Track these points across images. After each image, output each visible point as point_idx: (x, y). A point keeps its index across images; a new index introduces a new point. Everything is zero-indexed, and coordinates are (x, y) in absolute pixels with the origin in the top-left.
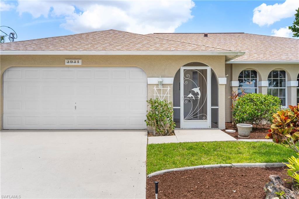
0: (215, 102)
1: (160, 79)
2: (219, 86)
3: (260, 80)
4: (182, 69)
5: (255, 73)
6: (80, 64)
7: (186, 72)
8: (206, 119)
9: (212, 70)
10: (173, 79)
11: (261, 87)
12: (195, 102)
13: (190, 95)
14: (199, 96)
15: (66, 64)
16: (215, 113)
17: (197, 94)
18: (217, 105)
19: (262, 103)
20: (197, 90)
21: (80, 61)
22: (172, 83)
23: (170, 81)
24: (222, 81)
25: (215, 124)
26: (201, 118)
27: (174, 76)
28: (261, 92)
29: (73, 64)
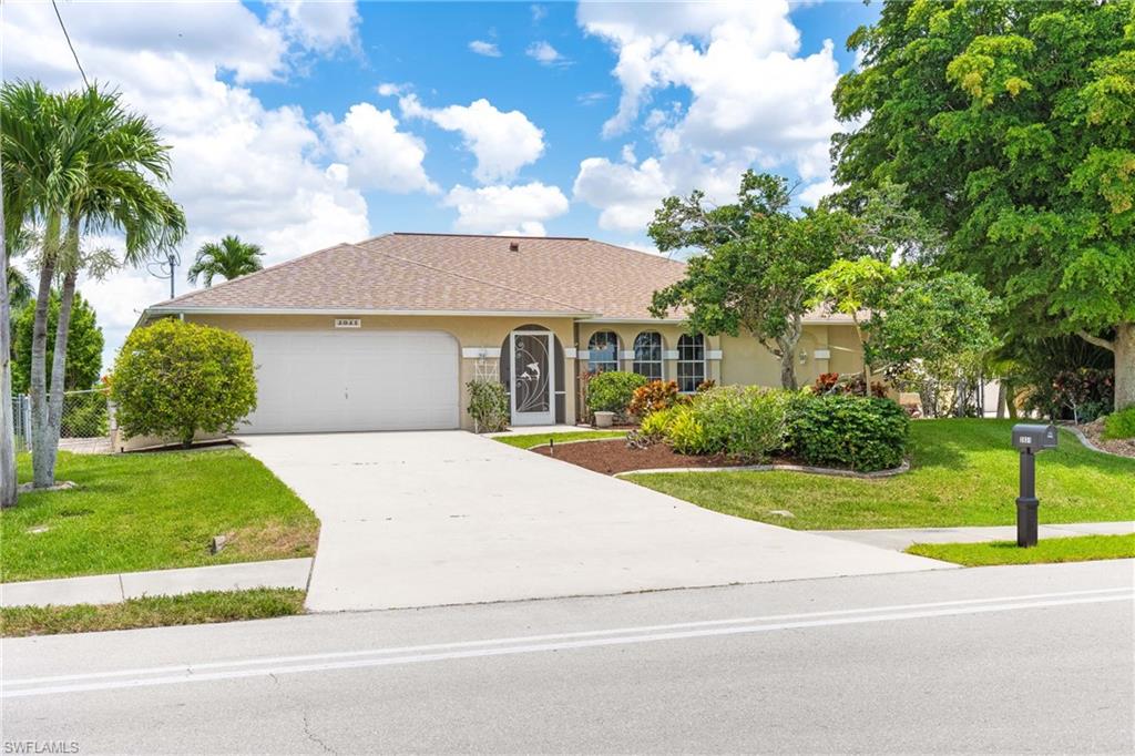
0: (560, 385)
1: (482, 351)
2: (566, 361)
3: (623, 349)
4: (513, 334)
5: (613, 337)
6: (359, 326)
7: (519, 340)
8: (548, 410)
9: (555, 337)
10: (500, 350)
11: (623, 361)
12: (531, 384)
13: (525, 375)
14: (538, 376)
15: (337, 326)
16: (560, 400)
17: (535, 372)
18: (563, 389)
19: (624, 384)
20: (534, 366)
21: (359, 321)
22: (499, 356)
23: (496, 352)
24: (570, 353)
25: (560, 420)
26: (539, 409)
27: (501, 344)
28: (623, 369)
29: (347, 326)
